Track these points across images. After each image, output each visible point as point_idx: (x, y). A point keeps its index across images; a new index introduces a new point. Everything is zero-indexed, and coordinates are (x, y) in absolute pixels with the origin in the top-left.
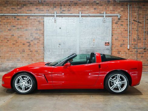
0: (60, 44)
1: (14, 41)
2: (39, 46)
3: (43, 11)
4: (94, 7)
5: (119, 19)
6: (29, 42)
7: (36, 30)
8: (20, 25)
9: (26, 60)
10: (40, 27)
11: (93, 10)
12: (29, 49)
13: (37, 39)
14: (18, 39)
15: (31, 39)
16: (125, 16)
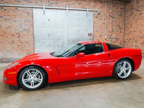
0: (49, 35)
1: (3, 32)
2: (29, 37)
3: (31, 2)
4: (79, 2)
5: (99, 14)
6: (18, 34)
7: (25, 21)
8: (8, 15)
9: (16, 51)
10: (29, 18)
11: (78, 5)
12: (18, 40)
13: (26, 30)
14: (7, 30)
15: (21, 30)
16: (103, 12)
